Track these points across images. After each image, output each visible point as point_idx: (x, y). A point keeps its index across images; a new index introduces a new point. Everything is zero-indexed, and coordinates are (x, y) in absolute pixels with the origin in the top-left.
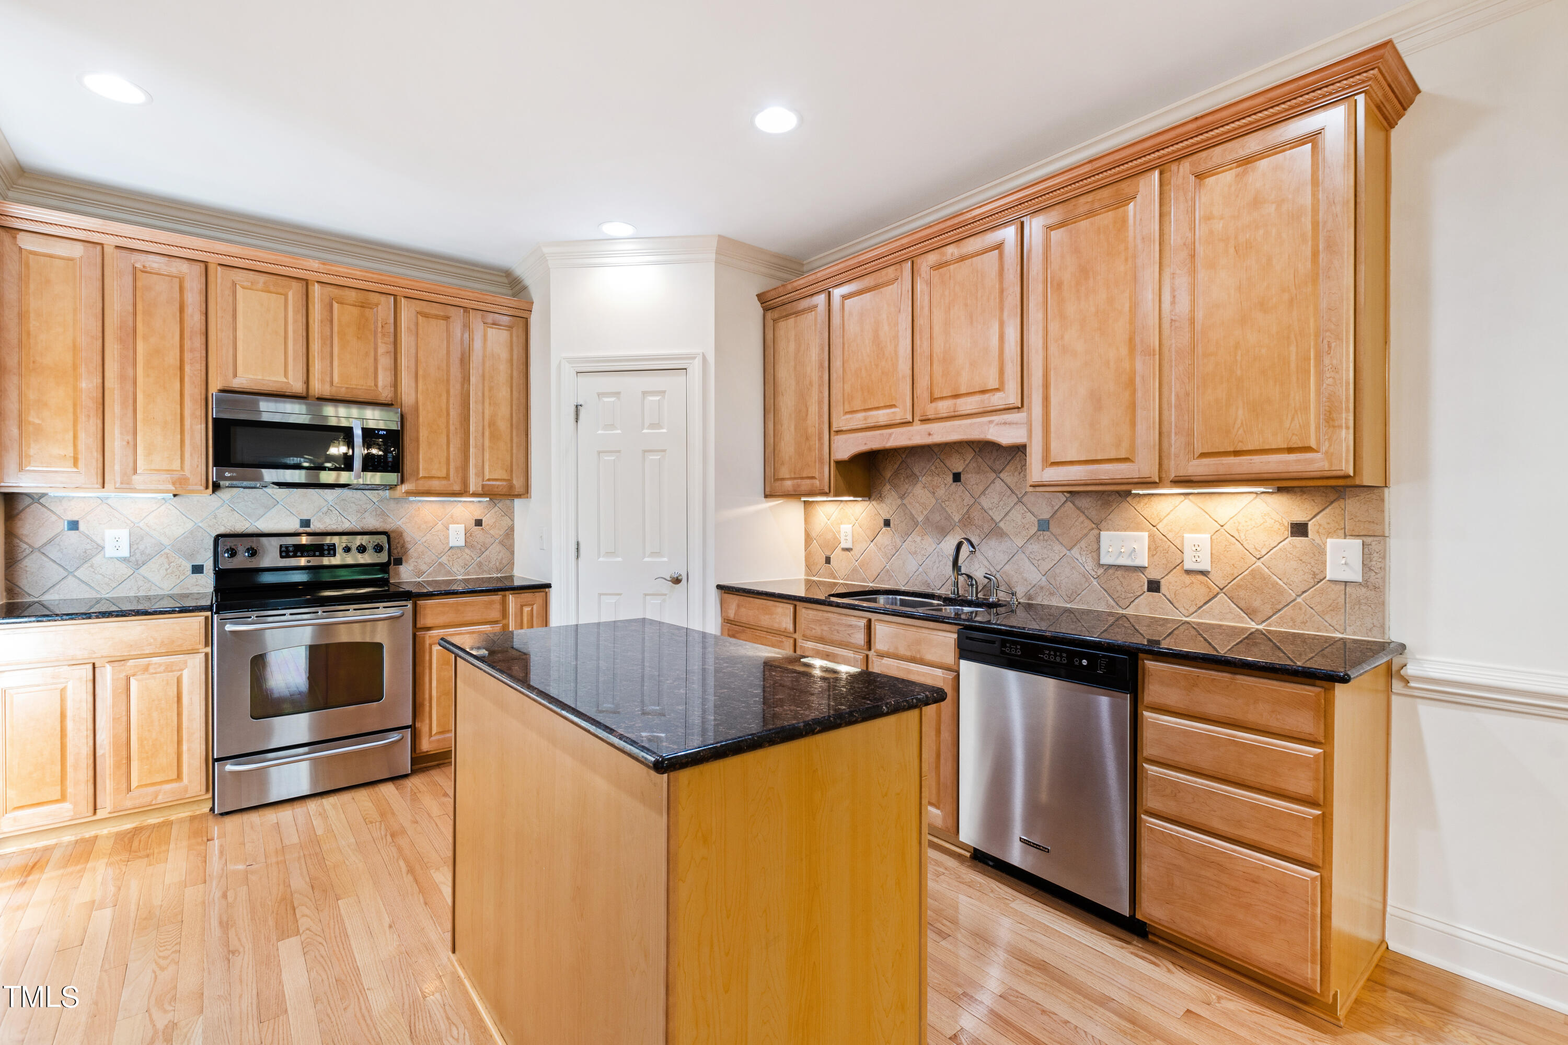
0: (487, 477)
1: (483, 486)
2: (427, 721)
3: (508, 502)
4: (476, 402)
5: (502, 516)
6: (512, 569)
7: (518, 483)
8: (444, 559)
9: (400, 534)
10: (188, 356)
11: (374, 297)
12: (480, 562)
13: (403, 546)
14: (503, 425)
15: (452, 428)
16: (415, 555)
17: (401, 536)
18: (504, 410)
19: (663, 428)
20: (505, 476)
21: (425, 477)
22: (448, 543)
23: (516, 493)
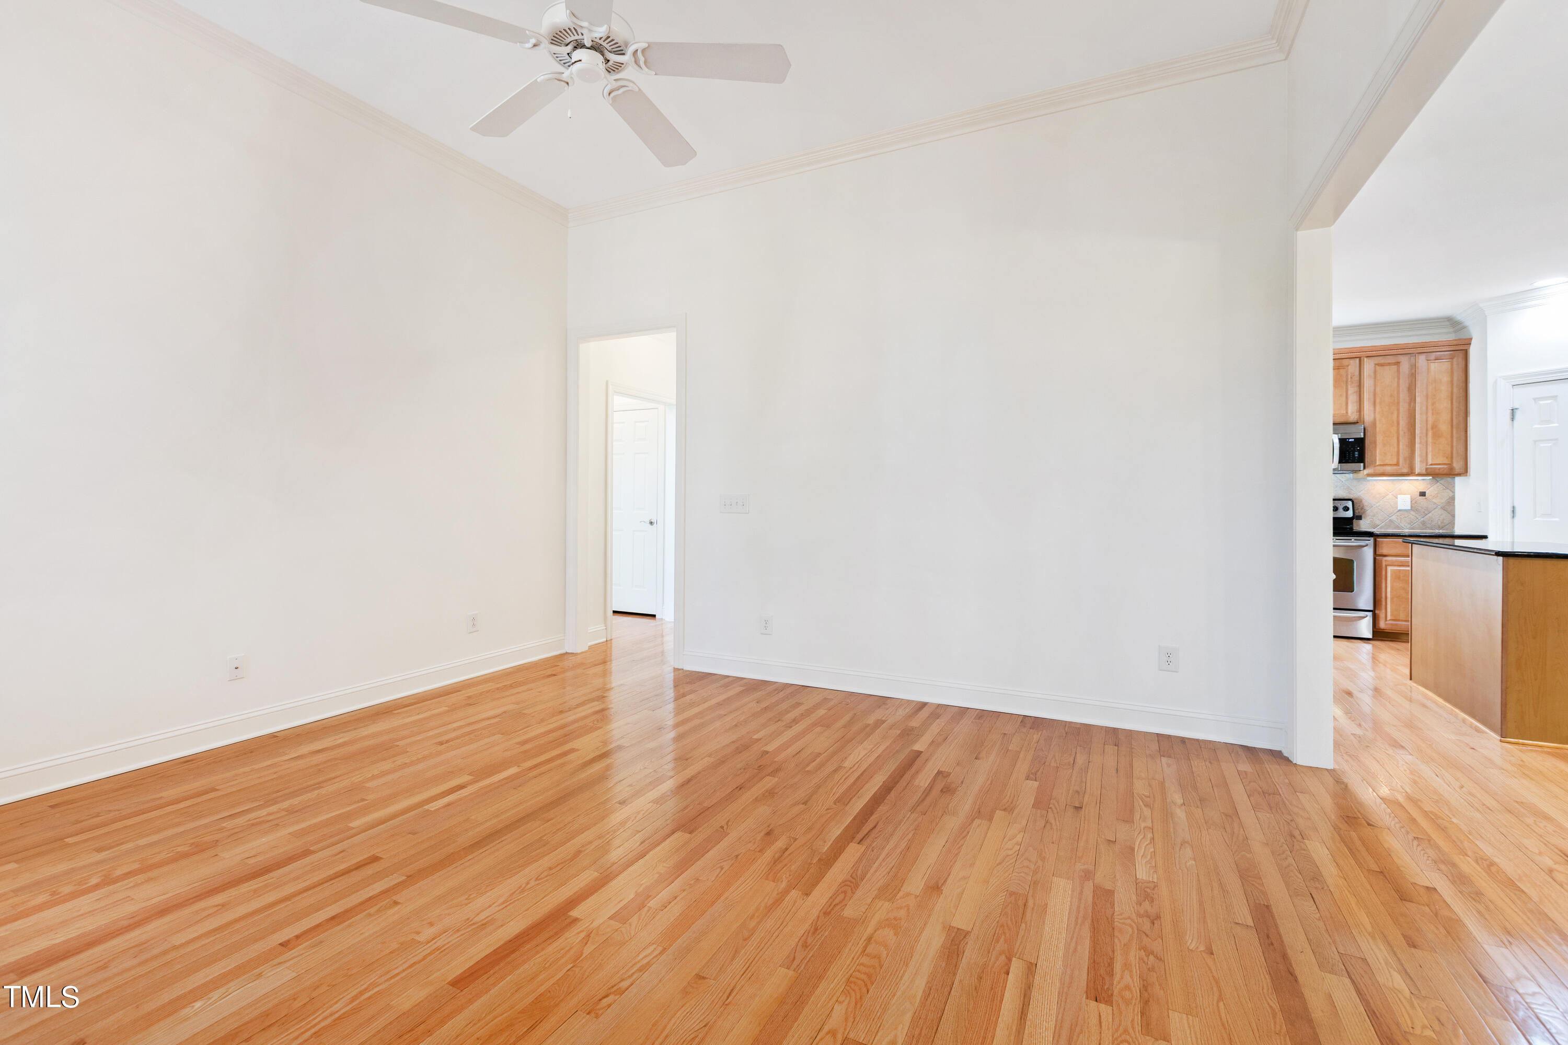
0: (1430, 462)
1: (1427, 469)
2: (1384, 609)
3: (1449, 479)
4: (1421, 414)
5: (1444, 489)
6: (1453, 527)
7: (1457, 466)
8: (1394, 518)
9: (1361, 501)
11: (1345, 362)
12: (1424, 521)
13: (1362, 508)
14: (1444, 427)
15: (1401, 433)
16: (1372, 515)
17: (1361, 502)
18: (1445, 416)
20: (1446, 461)
21: (1380, 465)
22: (1397, 508)
23: (1456, 473)
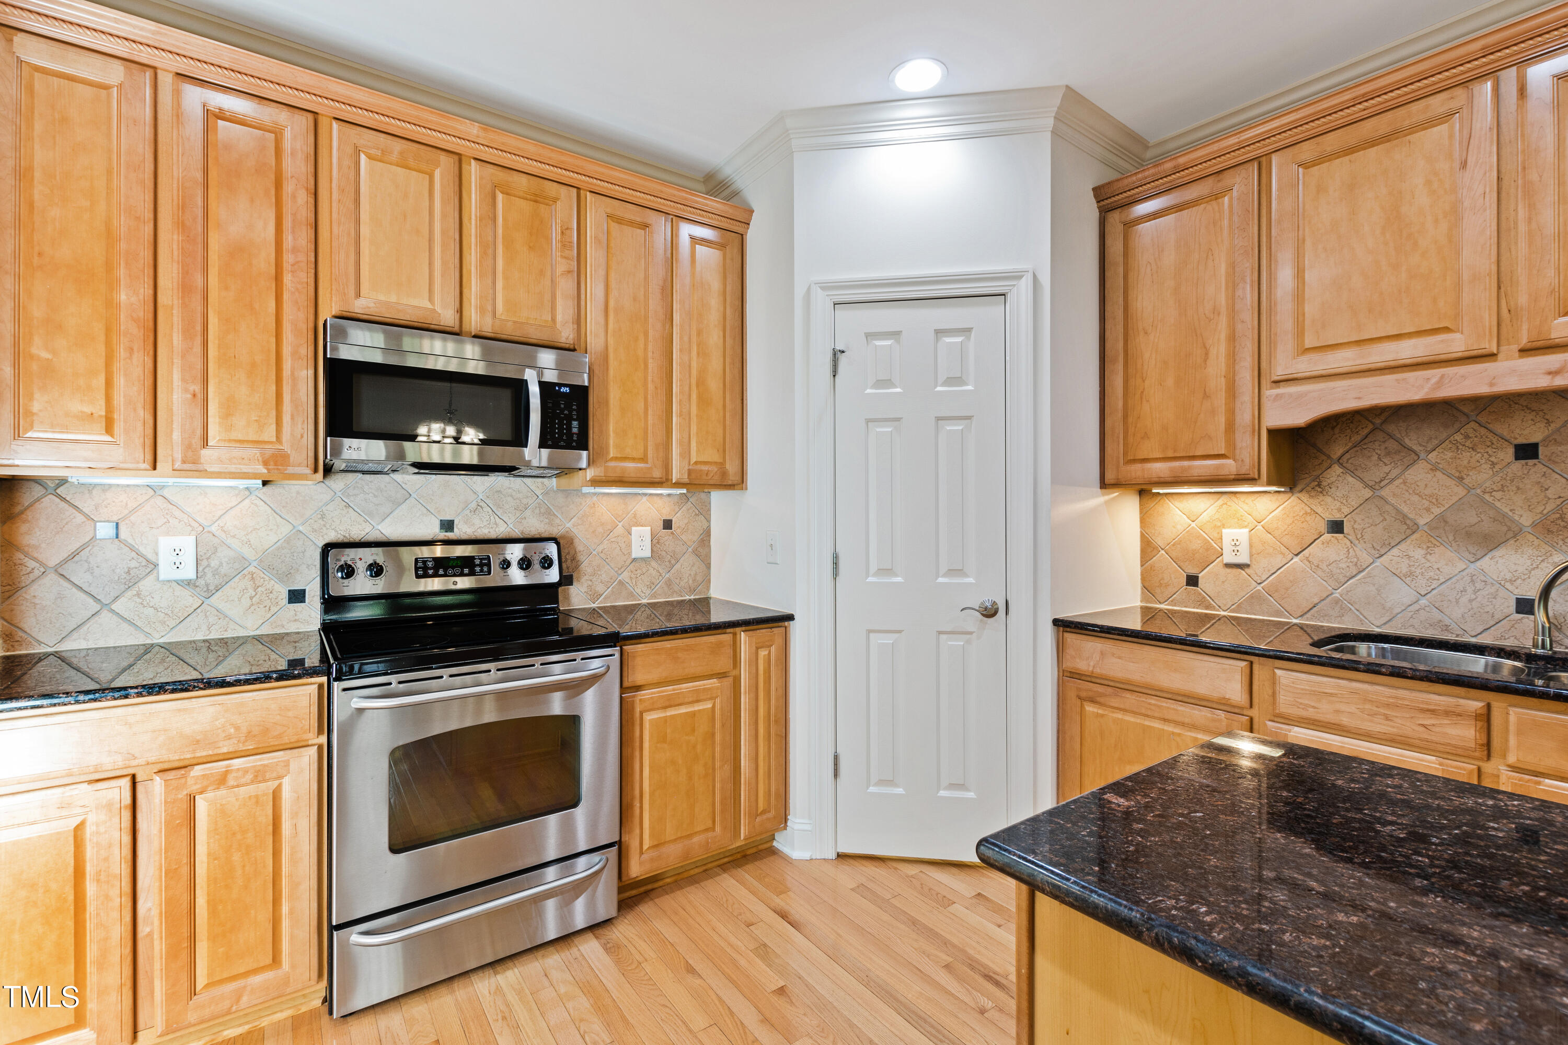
0: (693, 460)
1: (690, 472)
2: (637, 831)
3: (703, 495)
4: (681, 350)
5: (696, 515)
6: (708, 588)
7: (732, 467)
8: (625, 576)
10: (288, 259)
11: (552, 189)
12: (669, 580)
13: (574, 559)
14: (714, 385)
15: (651, 386)
16: (589, 570)
17: (572, 543)
18: (715, 364)
19: (967, 384)
20: (716, 458)
21: (615, 458)
22: (630, 553)
23: (730, 483)
